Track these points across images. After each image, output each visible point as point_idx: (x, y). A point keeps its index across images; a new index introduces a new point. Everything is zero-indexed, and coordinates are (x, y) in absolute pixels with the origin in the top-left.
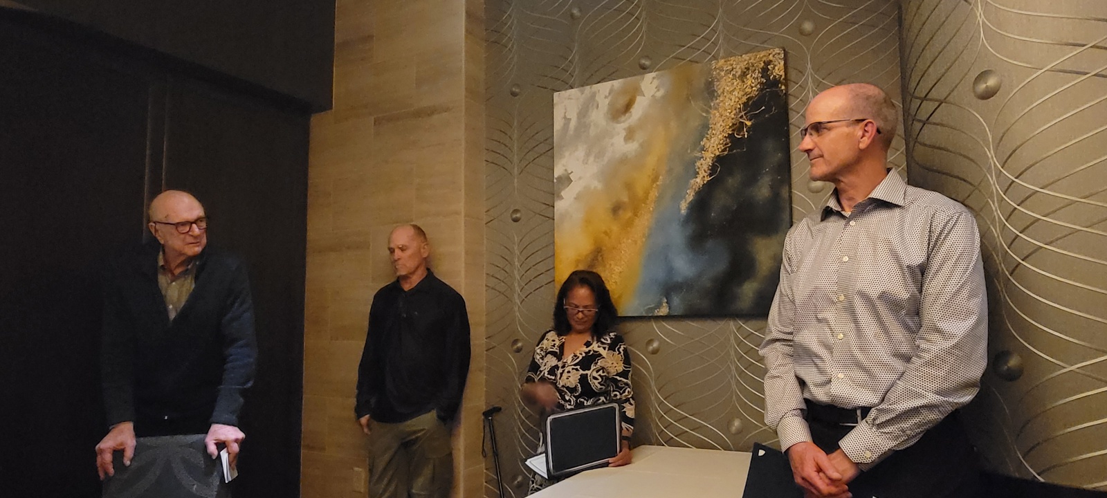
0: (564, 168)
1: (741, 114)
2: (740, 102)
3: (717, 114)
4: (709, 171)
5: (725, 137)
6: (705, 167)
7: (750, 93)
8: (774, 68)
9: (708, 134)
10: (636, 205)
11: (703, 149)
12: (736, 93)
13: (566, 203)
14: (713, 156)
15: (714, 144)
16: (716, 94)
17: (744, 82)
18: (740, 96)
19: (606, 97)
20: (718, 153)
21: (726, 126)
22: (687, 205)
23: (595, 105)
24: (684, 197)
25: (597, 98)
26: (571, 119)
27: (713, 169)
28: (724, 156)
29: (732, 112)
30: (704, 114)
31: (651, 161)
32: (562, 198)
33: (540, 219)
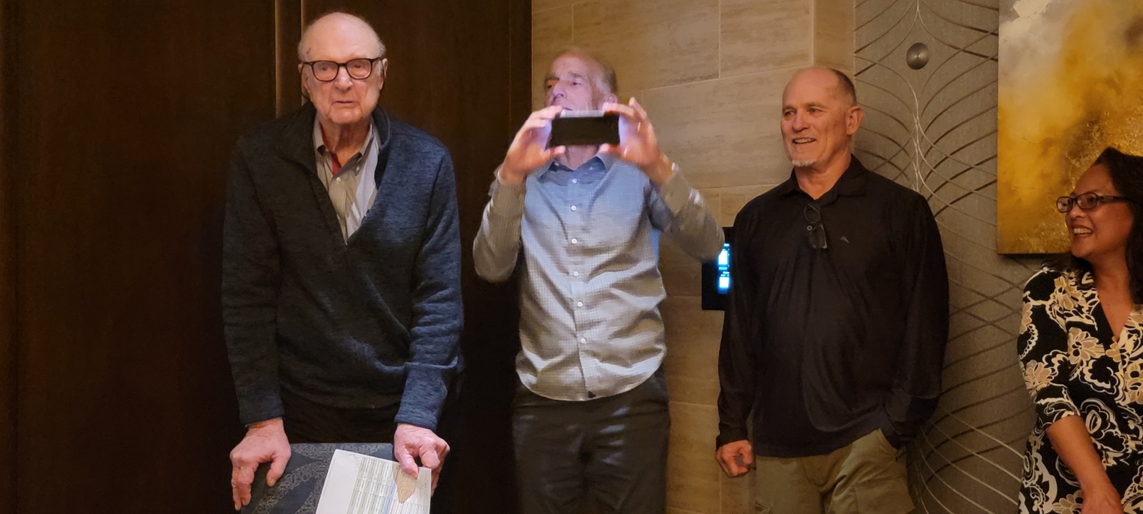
13: (1024, 25)
32: (1013, 15)
33: (969, 60)
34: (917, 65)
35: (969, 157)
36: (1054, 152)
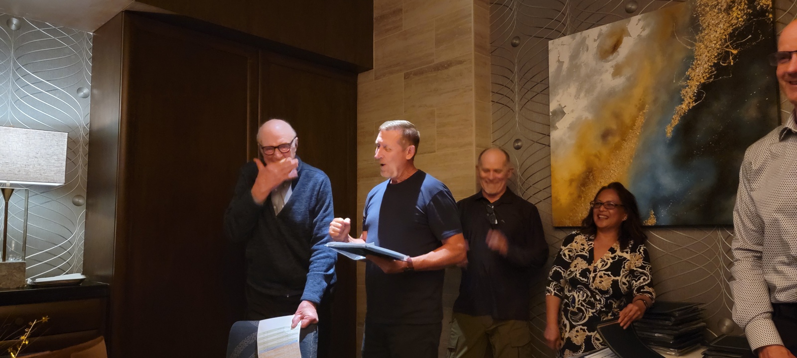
0: (558, 103)
1: (727, 44)
2: (726, 33)
3: (703, 46)
4: (694, 98)
5: (711, 66)
6: (690, 94)
7: (736, 25)
9: (693, 65)
10: (624, 132)
11: (688, 78)
12: (721, 25)
13: (560, 132)
14: (698, 84)
15: (700, 73)
16: (701, 28)
17: (729, 14)
18: (725, 27)
19: (595, 40)
20: (703, 81)
21: (711, 56)
22: (672, 129)
23: (585, 49)
24: (670, 122)
25: (587, 42)
26: (564, 62)
27: (698, 96)
28: (710, 84)
29: (717, 42)
30: (689, 48)
31: (638, 92)
32: (556, 128)
33: (538, 146)
34: (518, 148)
35: (540, 186)
36: (574, 184)
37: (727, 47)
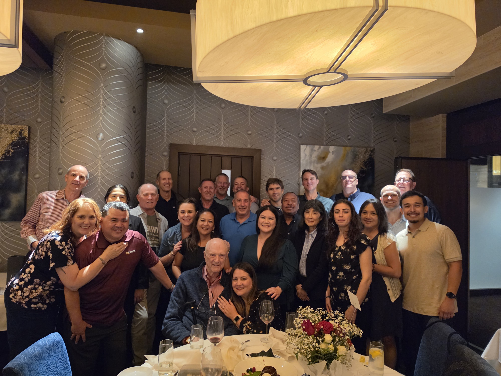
2: (10, 142)
5: (2, 154)
7: (14, 140)
8: (24, 133)
17: (12, 135)
18: (9, 140)
21: (3, 150)
37: (10, 148)
